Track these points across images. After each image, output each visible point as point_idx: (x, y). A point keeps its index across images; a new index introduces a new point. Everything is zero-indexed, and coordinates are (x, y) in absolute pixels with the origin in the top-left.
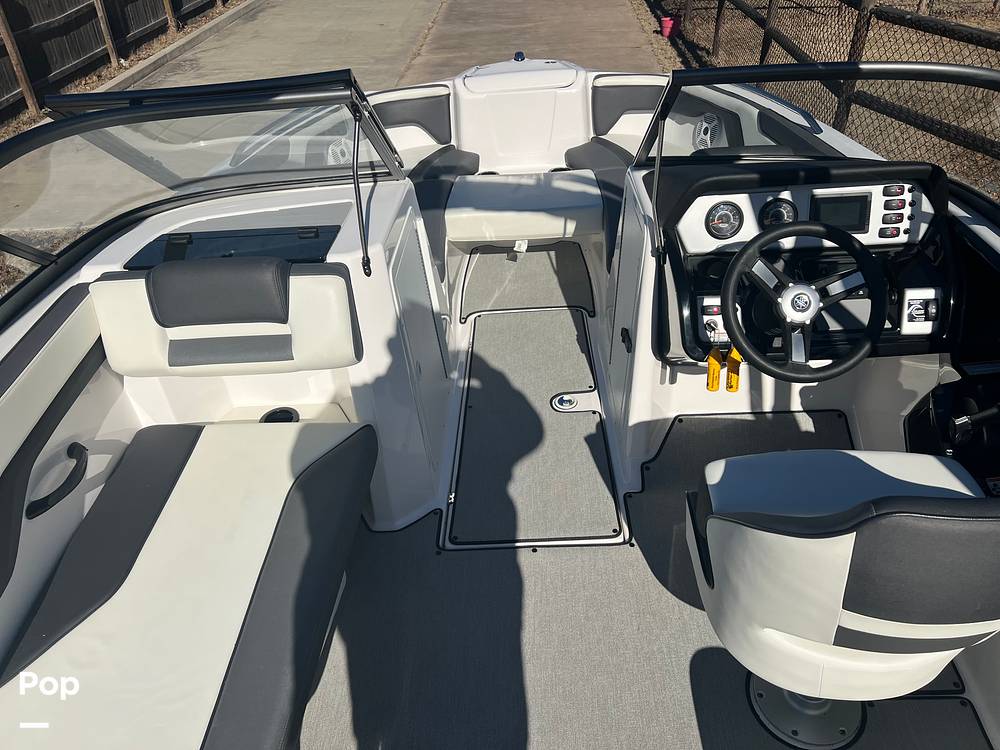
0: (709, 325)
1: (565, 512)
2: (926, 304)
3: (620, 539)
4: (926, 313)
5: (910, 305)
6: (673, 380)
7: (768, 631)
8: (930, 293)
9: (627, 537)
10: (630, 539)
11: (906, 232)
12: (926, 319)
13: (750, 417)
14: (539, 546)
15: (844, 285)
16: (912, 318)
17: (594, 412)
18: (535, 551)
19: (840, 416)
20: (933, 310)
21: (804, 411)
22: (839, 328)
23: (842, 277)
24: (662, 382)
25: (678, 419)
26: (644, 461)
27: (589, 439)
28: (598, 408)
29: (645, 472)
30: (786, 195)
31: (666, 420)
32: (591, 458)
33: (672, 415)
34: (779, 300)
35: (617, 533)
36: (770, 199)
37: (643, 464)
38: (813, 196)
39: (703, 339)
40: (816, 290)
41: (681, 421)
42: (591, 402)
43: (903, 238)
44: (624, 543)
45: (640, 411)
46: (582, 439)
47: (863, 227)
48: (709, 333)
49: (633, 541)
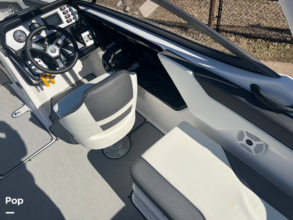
0: (35, 69)
1: (34, 144)
2: (88, 36)
3: (54, 140)
4: (90, 38)
5: (85, 38)
6: (42, 89)
7: (91, 138)
8: (87, 33)
9: (56, 139)
10: (57, 138)
11: (73, 19)
12: (91, 40)
13: (71, 87)
14: (31, 159)
15: (61, 40)
16: (87, 41)
17: (28, 111)
18: (30, 160)
19: (92, 75)
20: (91, 37)
21: (83, 78)
22: (72, 52)
23: (59, 38)
24: (39, 91)
25: (52, 99)
26: (49, 116)
27: (31, 120)
28: (29, 109)
29: (51, 119)
30: (34, 21)
31: (48, 101)
32: (34, 124)
33: (49, 99)
34: (47, 52)
35: (52, 139)
36: (30, 24)
37: (49, 117)
38: (42, 18)
39: (36, 74)
40: (55, 45)
41: (53, 99)
42: (26, 108)
43: (74, 21)
44: (56, 140)
45: (38, 103)
46: (28, 121)
47: (61, 22)
48: (36, 71)
49: (58, 138)
